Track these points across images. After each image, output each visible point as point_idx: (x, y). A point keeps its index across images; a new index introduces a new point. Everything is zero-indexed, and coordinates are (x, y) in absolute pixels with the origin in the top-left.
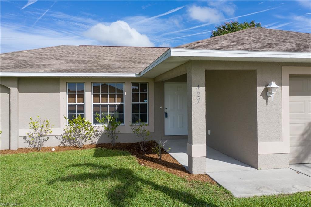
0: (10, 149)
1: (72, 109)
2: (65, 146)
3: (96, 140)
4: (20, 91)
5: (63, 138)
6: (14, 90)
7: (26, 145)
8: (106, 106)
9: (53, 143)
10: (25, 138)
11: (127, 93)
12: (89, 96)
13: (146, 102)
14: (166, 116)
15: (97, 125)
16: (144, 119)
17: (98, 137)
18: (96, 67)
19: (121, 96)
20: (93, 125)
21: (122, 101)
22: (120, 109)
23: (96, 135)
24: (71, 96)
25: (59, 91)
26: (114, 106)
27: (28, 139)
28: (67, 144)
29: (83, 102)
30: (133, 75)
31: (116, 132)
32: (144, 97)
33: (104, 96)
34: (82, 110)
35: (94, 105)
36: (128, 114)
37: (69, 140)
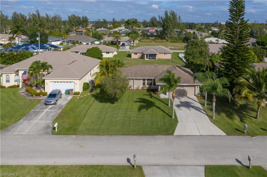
0: (133, 89)
4: (135, 80)
10: (136, 88)
12: (146, 81)
18: (147, 76)
22: (151, 83)
25: (141, 80)
30: (154, 78)
33: (149, 81)
34: (145, 83)
36: (153, 84)
37: (143, 88)
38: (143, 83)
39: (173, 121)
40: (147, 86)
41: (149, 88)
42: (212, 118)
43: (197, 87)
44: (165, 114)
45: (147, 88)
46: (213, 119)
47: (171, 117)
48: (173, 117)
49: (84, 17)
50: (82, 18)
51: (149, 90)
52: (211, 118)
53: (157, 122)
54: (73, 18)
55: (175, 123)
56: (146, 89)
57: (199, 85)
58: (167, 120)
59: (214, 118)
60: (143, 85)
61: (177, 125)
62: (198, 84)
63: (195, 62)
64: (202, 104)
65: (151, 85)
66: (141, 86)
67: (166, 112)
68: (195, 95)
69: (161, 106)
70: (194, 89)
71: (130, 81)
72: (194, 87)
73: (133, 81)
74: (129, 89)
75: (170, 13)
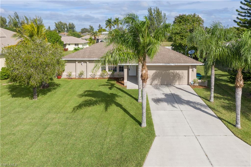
0: (87, 78)
2: (101, 78)
4: (89, 63)
5: (100, 76)
6: (88, 63)
7: (91, 77)
8: (112, 67)
9: (97, 77)
10: (90, 75)
14: (129, 70)
22: (116, 67)
23: (109, 75)
26: (114, 67)
34: (105, 67)
35: (108, 67)
36: (118, 69)
37: (102, 76)
38: (102, 67)
39: (142, 134)
40: (108, 72)
41: (112, 77)
42: (235, 126)
44: (128, 117)
45: (109, 76)
46: (238, 128)
47: (140, 124)
48: (144, 125)
49: (71, 24)
50: (69, 25)
51: (110, 79)
52: (232, 126)
53: (104, 136)
54: (59, 25)
55: (147, 140)
56: (107, 77)
57: (195, 66)
58: (129, 131)
59: (239, 126)
60: (102, 71)
61: (151, 144)
62: (195, 63)
63: (185, 44)
64: (204, 98)
65: (116, 71)
66: (99, 73)
67: (131, 113)
68: (188, 84)
69: (124, 101)
70: (187, 73)
71: (82, 64)
72: (187, 71)
73: (86, 64)
74: (79, 78)
75: (155, 10)
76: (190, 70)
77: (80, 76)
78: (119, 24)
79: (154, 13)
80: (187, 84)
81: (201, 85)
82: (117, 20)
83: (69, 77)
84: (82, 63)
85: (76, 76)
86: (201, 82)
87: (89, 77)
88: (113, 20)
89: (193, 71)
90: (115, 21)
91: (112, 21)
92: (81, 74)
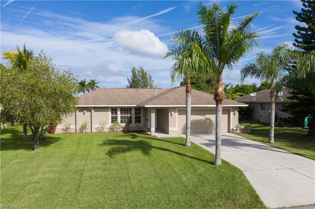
0: (91, 132)
1: (113, 117)
2: (110, 132)
3: (121, 129)
4: (94, 112)
5: (110, 129)
6: (93, 111)
7: (97, 131)
8: (125, 117)
9: (106, 130)
10: (96, 128)
11: (133, 112)
12: (119, 113)
13: (140, 115)
14: (148, 121)
15: (122, 124)
16: (139, 122)
17: (122, 128)
18: (122, 102)
19: (131, 113)
20: (120, 124)
21: (131, 115)
22: (131, 117)
24: (112, 113)
25: (108, 111)
26: (128, 117)
27: (97, 129)
28: (111, 131)
29: (117, 115)
30: (136, 106)
31: (130, 126)
32: (139, 113)
33: (125, 113)
34: (116, 118)
35: (121, 117)
36: (133, 120)
37: (112, 129)
38: (112, 118)
41: (126, 130)
43: (234, 114)
56: (119, 130)
60: (112, 122)
64: (260, 141)
65: (131, 123)
66: (109, 124)
68: (229, 132)
70: (227, 118)
71: (84, 114)
72: (227, 115)
73: (90, 113)
74: (80, 132)
75: (139, 70)
76: (232, 113)
77: (81, 130)
78: (95, 87)
79: (139, 74)
80: (227, 131)
81: (243, 132)
82: (92, 82)
83: (65, 132)
84: (85, 111)
85: (77, 129)
86: (243, 128)
87: (94, 130)
88: (87, 82)
89: (235, 115)
90: (90, 84)
91: (87, 84)
92: (84, 127)
